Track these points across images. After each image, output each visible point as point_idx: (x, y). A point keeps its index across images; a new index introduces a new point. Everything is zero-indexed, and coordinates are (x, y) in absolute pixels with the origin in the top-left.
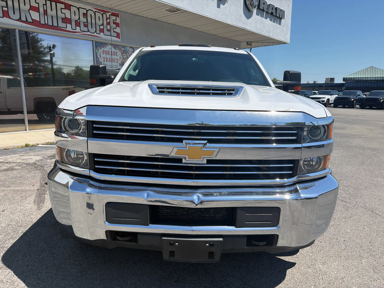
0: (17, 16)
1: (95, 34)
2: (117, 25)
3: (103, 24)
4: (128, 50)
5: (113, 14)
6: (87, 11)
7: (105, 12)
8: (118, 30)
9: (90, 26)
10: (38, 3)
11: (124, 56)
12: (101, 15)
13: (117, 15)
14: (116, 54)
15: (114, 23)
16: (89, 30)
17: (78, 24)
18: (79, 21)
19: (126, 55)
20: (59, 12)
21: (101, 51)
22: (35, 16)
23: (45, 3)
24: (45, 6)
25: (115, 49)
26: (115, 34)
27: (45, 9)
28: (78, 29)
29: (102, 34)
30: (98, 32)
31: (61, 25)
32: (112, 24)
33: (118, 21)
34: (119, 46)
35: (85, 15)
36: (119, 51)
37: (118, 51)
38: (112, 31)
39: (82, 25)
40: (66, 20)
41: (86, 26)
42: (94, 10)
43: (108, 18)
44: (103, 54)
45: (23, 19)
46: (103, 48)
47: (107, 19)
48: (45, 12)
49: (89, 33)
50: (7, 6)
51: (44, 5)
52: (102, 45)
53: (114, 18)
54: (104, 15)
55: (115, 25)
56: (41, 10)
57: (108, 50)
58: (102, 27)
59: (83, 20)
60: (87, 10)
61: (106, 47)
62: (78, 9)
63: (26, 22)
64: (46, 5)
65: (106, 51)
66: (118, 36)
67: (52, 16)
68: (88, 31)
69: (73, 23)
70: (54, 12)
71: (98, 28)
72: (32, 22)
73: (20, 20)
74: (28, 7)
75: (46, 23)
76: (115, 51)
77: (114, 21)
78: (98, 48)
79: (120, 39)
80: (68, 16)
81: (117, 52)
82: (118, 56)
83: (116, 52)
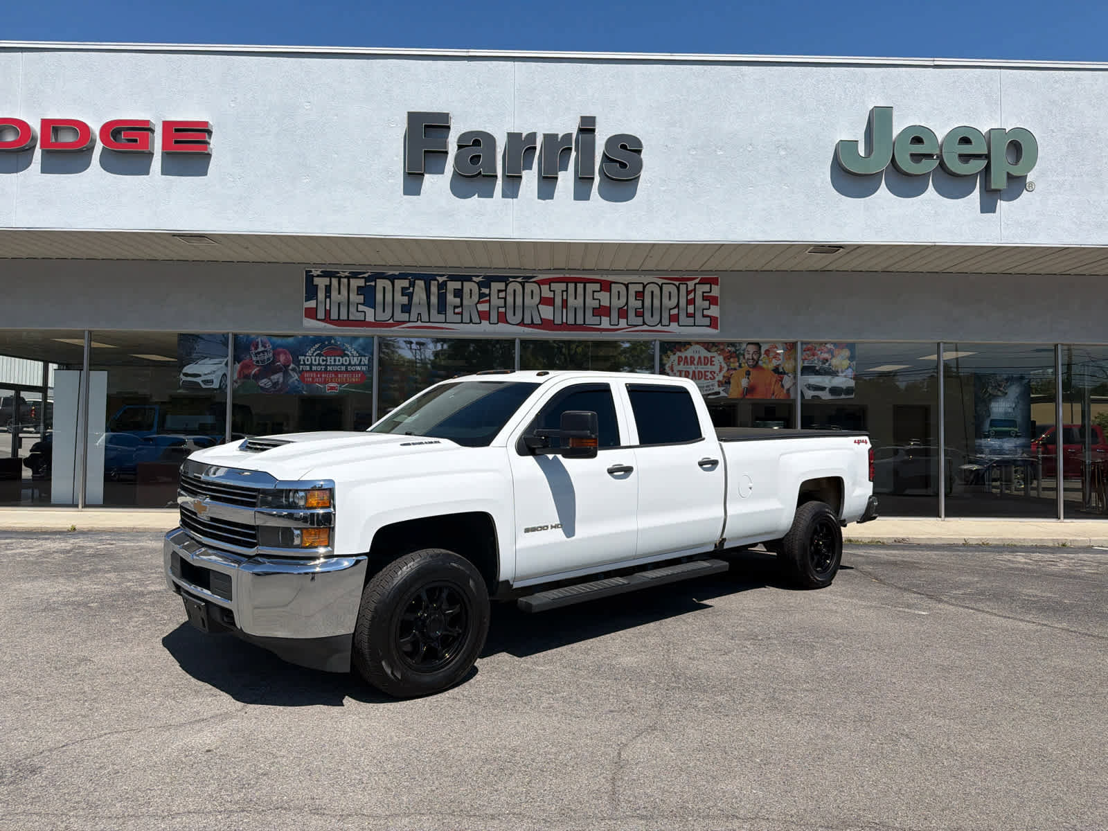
0: (518, 319)
1: (659, 327)
2: (713, 301)
3: (678, 306)
4: (744, 350)
5: (703, 282)
6: (644, 287)
7: (684, 280)
8: (714, 311)
9: (647, 315)
10: (554, 291)
11: (732, 365)
12: (675, 287)
13: (712, 281)
14: (712, 361)
15: (705, 298)
16: (645, 321)
17: (623, 313)
18: (626, 308)
19: (739, 361)
20: (589, 300)
21: (674, 358)
22: (547, 312)
23: (565, 289)
24: (565, 293)
25: (709, 351)
26: (707, 321)
27: (565, 297)
28: (623, 323)
29: (674, 325)
30: (665, 321)
31: (591, 320)
32: (699, 301)
33: (716, 291)
34: (719, 343)
35: (640, 295)
36: (719, 354)
37: (715, 354)
38: (698, 315)
39: (631, 314)
40: (601, 311)
41: (640, 314)
42: (660, 282)
43: (691, 291)
44: (679, 364)
45: (528, 321)
46: (680, 351)
47: (688, 293)
48: (565, 303)
49: (645, 328)
50: (505, 306)
51: (563, 291)
52: (677, 346)
53: (706, 288)
54: (683, 288)
55: (708, 302)
56: (558, 301)
57: (692, 355)
58: (675, 312)
59: (634, 303)
60: (645, 284)
61: (686, 350)
62: (627, 286)
63: (532, 325)
64: (567, 291)
65: (686, 357)
66: (713, 322)
67: (575, 309)
68: (644, 323)
69: (614, 314)
70: (580, 299)
71: (666, 316)
72: (540, 322)
73: (522, 324)
74: (537, 299)
75: (565, 321)
76: (709, 355)
77: (705, 294)
78: (669, 352)
79: (717, 328)
80: (605, 303)
81: (714, 357)
82: (714, 365)
83: (712, 357)
